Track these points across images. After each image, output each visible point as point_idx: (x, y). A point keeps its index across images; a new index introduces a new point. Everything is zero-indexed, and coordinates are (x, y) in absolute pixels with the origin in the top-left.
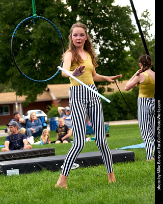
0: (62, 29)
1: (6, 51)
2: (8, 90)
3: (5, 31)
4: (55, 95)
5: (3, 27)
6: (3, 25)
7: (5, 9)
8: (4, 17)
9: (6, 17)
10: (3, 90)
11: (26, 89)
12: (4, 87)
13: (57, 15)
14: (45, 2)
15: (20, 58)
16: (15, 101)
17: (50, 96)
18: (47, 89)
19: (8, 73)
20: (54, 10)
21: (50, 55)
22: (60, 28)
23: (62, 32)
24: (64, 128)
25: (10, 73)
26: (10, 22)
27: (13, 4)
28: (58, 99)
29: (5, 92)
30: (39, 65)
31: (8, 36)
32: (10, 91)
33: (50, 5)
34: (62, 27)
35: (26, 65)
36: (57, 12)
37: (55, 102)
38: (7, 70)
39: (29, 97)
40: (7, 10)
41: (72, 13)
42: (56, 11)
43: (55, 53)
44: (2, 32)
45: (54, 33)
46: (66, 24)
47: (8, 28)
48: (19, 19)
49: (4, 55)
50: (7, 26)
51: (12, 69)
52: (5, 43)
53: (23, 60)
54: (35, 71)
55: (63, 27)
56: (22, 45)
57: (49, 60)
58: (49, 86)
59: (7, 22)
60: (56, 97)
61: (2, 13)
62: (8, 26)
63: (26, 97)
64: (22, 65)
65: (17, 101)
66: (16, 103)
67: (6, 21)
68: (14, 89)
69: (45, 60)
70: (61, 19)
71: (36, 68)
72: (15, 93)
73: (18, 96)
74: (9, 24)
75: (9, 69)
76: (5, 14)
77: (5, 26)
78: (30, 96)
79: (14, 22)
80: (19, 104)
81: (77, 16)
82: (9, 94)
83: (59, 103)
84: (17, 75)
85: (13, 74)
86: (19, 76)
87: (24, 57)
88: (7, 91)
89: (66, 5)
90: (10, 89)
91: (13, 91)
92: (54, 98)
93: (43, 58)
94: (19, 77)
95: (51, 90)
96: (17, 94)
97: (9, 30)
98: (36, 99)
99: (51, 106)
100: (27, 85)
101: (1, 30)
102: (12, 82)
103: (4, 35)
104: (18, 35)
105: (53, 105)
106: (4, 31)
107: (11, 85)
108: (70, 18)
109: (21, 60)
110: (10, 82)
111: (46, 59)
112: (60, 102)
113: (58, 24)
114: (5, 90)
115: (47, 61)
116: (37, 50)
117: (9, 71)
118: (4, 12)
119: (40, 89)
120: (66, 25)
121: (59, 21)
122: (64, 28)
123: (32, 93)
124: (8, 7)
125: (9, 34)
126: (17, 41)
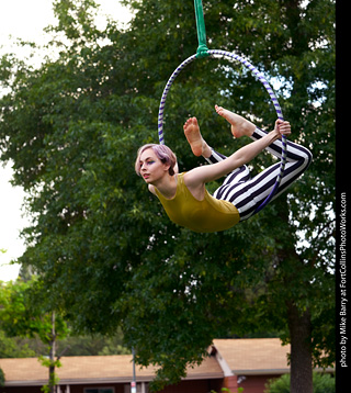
1: (111, 254)
2: (113, 348)
3: (112, 203)
4: (230, 364)
5: (106, 194)
6: (106, 189)
7: (113, 150)
8: (110, 168)
9: (114, 170)
10: (101, 349)
11: (160, 350)
12: (103, 341)
15: (146, 272)
16: (129, 378)
18: (210, 350)
19: (115, 308)
21: (222, 266)
25: (119, 307)
26: (124, 183)
27: (133, 137)
28: (239, 376)
29: (105, 355)
30: (193, 289)
31: (119, 215)
32: (119, 353)
35: (160, 289)
37: (230, 384)
38: (113, 299)
39: (165, 368)
40: (118, 152)
43: (233, 260)
44: (104, 205)
47: (120, 195)
49: (107, 263)
50: (116, 190)
51: (125, 298)
52: (111, 233)
53: (154, 278)
54: (182, 305)
56: (151, 239)
57: (218, 279)
58: (217, 343)
59: (118, 183)
61: (105, 160)
62: (118, 193)
63: (158, 367)
64: (150, 289)
65: (135, 378)
66: (133, 383)
67: (115, 180)
68: (129, 348)
69: (208, 279)
71: (185, 298)
72: (131, 357)
73: (138, 367)
74: (121, 186)
75: (118, 298)
76: (112, 162)
77: (112, 190)
78: (168, 366)
80: (138, 384)
82: (115, 358)
83: (239, 385)
84: (136, 313)
85: (127, 310)
86: (142, 315)
87: (157, 270)
88: (112, 353)
90: (120, 347)
91: (127, 353)
92: (228, 373)
93: (204, 273)
94: (141, 320)
95: (220, 352)
96: (136, 360)
97: (121, 201)
98: (184, 375)
100: (162, 340)
101: (102, 200)
102: (123, 330)
103: (108, 212)
104: (143, 215)
105: (224, 389)
106: (108, 202)
107: (122, 337)
109: (149, 276)
110: (119, 329)
111: (212, 276)
112: (243, 382)
114: (106, 350)
115: (212, 281)
116: (189, 253)
117: (117, 302)
118: (110, 158)
119: (193, 350)
123: (172, 360)
124: (121, 146)
125: (122, 212)
126: (139, 230)
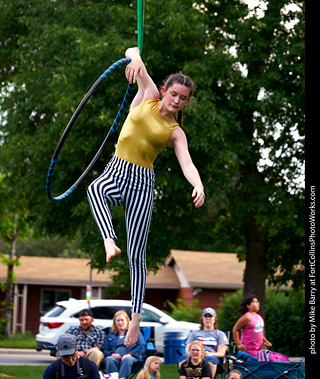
0: (219, 117)
1: (76, 158)
2: (73, 251)
4: (187, 276)
6: (75, 93)
7: (85, 56)
8: (82, 73)
9: (85, 76)
10: (61, 252)
12: (64, 243)
13: (210, 82)
14: (185, 49)
16: (86, 282)
17: (176, 277)
18: (168, 261)
19: (75, 211)
20: (204, 69)
22: (214, 114)
23: (218, 125)
24: (199, 369)
25: (80, 211)
27: (106, 44)
28: (195, 288)
29: (65, 257)
31: (86, 120)
32: (79, 257)
33: (197, 57)
34: (219, 113)
36: (210, 76)
39: (121, 274)
40: (90, 58)
41: (249, 81)
42: (209, 72)
45: (197, 126)
46: (232, 105)
48: (117, 82)
52: (77, 138)
55: (223, 113)
57: (179, 190)
58: (175, 254)
60: (190, 283)
61: (77, 65)
63: (114, 273)
65: (91, 282)
66: (89, 287)
68: (87, 251)
69: (170, 189)
70: (220, 92)
72: (89, 260)
73: (95, 271)
76: (84, 68)
79: (104, 88)
80: (95, 289)
81: (258, 91)
82: (74, 262)
83: (195, 297)
88: (72, 256)
89: (237, 60)
90: (79, 251)
91: (86, 258)
92: (184, 284)
93: (166, 183)
95: (179, 263)
96: (93, 266)
97: (89, 107)
99: (175, 303)
102: (83, 234)
105: (179, 300)
108: (242, 93)
110: (78, 233)
111: (173, 187)
112: (199, 294)
113: (211, 104)
114: (66, 252)
115: (173, 191)
117: (79, 206)
118: (82, 63)
120: (231, 109)
121: (213, 98)
122: (225, 116)
124: (94, 52)
125: (90, 117)
